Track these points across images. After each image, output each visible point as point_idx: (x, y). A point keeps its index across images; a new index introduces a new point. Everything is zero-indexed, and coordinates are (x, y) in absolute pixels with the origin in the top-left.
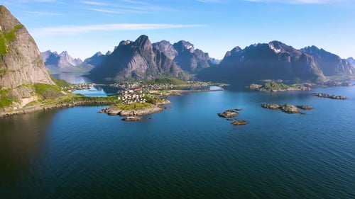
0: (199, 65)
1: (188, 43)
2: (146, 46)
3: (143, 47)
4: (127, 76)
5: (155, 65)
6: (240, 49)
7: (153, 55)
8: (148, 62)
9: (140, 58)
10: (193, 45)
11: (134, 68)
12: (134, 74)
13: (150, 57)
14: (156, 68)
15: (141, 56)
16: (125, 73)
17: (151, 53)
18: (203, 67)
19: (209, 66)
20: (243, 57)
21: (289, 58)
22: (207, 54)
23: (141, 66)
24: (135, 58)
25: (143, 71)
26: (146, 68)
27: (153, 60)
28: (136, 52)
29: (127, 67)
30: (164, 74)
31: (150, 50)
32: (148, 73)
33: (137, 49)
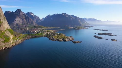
0: (37, 21)
1: (32, 13)
2: (21, 13)
3: (19, 13)
4: (14, 25)
5: (25, 21)
6: (50, 15)
7: (24, 17)
8: (23, 20)
9: (19, 18)
11: (17, 22)
12: (17, 25)
13: (23, 18)
14: (26, 22)
15: (20, 17)
16: (13, 24)
19: (40, 21)
20: (52, 18)
22: (39, 17)
23: (20, 21)
24: (17, 18)
25: (21, 23)
26: (22, 22)
27: (24, 19)
28: (17, 16)
29: (14, 22)
30: (29, 24)
31: (23, 15)
32: (23, 24)
33: (17, 14)
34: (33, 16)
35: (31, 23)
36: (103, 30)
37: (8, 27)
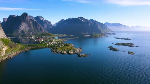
0: (48, 27)
1: (41, 17)
2: (27, 18)
3: (25, 18)
4: (19, 33)
5: (33, 27)
6: (64, 20)
7: (31, 23)
8: (29, 26)
9: (25, 24)
10: (44, 18)
11: (22, 29)
12: (22, 32)
15: (25, 23)
16: (18, 31)
17: (30, 21)
18: (50, 28)
19: (52, 27)
20: (66, 23)
21: (89, 24)
22: (50, 22)
23: (26, 27)
24: (22, 24)
25: (27, 30)
26: (28, 28)
27: (31, 25)
28: (22, 21)
29: (19, 28)
30: (37, 31)
31: (29, 20)
32: (29, 31)
33: (23, 19)
34: (43, 21)
35: (39, 30)
36: (125, 39)
37: (3, 37)
